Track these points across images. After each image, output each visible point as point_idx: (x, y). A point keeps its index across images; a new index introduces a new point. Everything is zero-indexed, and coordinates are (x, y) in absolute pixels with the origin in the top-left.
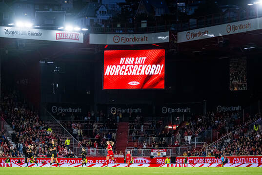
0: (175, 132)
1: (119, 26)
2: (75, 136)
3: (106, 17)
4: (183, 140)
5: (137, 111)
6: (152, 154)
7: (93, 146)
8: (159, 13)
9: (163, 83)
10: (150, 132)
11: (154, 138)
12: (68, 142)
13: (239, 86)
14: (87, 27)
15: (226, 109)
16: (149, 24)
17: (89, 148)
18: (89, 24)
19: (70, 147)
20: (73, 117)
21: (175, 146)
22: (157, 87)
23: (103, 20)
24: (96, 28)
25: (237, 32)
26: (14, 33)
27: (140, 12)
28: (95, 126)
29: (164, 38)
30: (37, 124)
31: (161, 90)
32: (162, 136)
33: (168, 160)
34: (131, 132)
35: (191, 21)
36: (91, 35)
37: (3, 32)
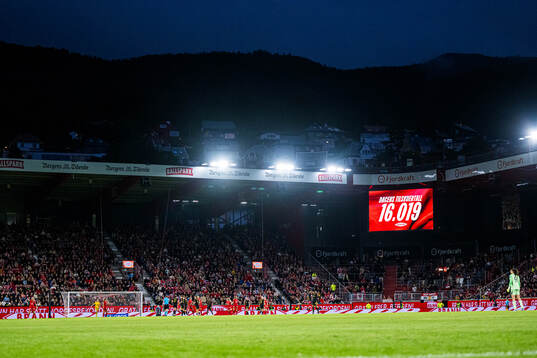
0: (445, 274)
2: (341, 280)
3: (370, 156)
4: (455, 283)
5: (404, 253)
6: (422, 298)
7: (360, 291)
8: (425, 150)
9: (432, 223)
10: (420, 276)
11: (423, 281)
12: (333, 287)
13: (513, 225)
14: (350, 167)
15: (500, 249)
16: (415, 163)
17: (356, 293)
18: (351, 164)
19: (336, 293)
20: (338, 263)
21: (446, 289)
22: (426, 228)
23: (366, 160)
24: (359, 169)
25: (508, 168)
26: (274, 176)
27: (406, 151)
28: (362, 270)
29: (431, 176)
30: (301, 269)
31: (429, 231)
32: (432, 279)
33: (440, 305)
34: (400, 276)
35: (460, 157)
36: (355, 176)
37: (263, 175)
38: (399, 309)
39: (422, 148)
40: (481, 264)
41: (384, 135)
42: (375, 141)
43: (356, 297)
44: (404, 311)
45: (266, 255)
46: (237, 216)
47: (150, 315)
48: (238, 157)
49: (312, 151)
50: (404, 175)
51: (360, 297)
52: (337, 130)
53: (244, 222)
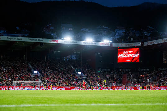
0: (143, 77)
1: (123, 40)
2: (108, 79)
4: (146, 80)
5: (129, 70)
6: (135, 85)
8: (137, 35)
9: (139, 60)
10: (134, 78)
11: (136, 80)
14: (112, 41)
15: (162, 69)
16: (134, 40)
17: (113, 83)
18: (112, 39)
20: (107, 73)
21: (143, 82)
23: (117, 38)
24: (115, 41)
25: (165, 42)
26: (86, 43)
27: (131, 35)
28: (115, 76)
29: (139, 44)
30: (94, 75)
31: (138, 63)
32: (138, 79)
33: (141, 88)
34: (128, 78)
35: (149, 38)
36: (113, 43)
37: (82, 43)
38: (127, 89)
39: (136, 34)
40: (155, 74)
41: (123, 30)
42: (120, 32)
43: (113, 85)
44: (129, 89)
45: (82, 70)
46: (73, 57)
47: (43, 89)
48: (73, 36)
49: (99, 35)
50: (130, 44)
51: (114, 85)
52: (107, 28)
53: (75, 59)
